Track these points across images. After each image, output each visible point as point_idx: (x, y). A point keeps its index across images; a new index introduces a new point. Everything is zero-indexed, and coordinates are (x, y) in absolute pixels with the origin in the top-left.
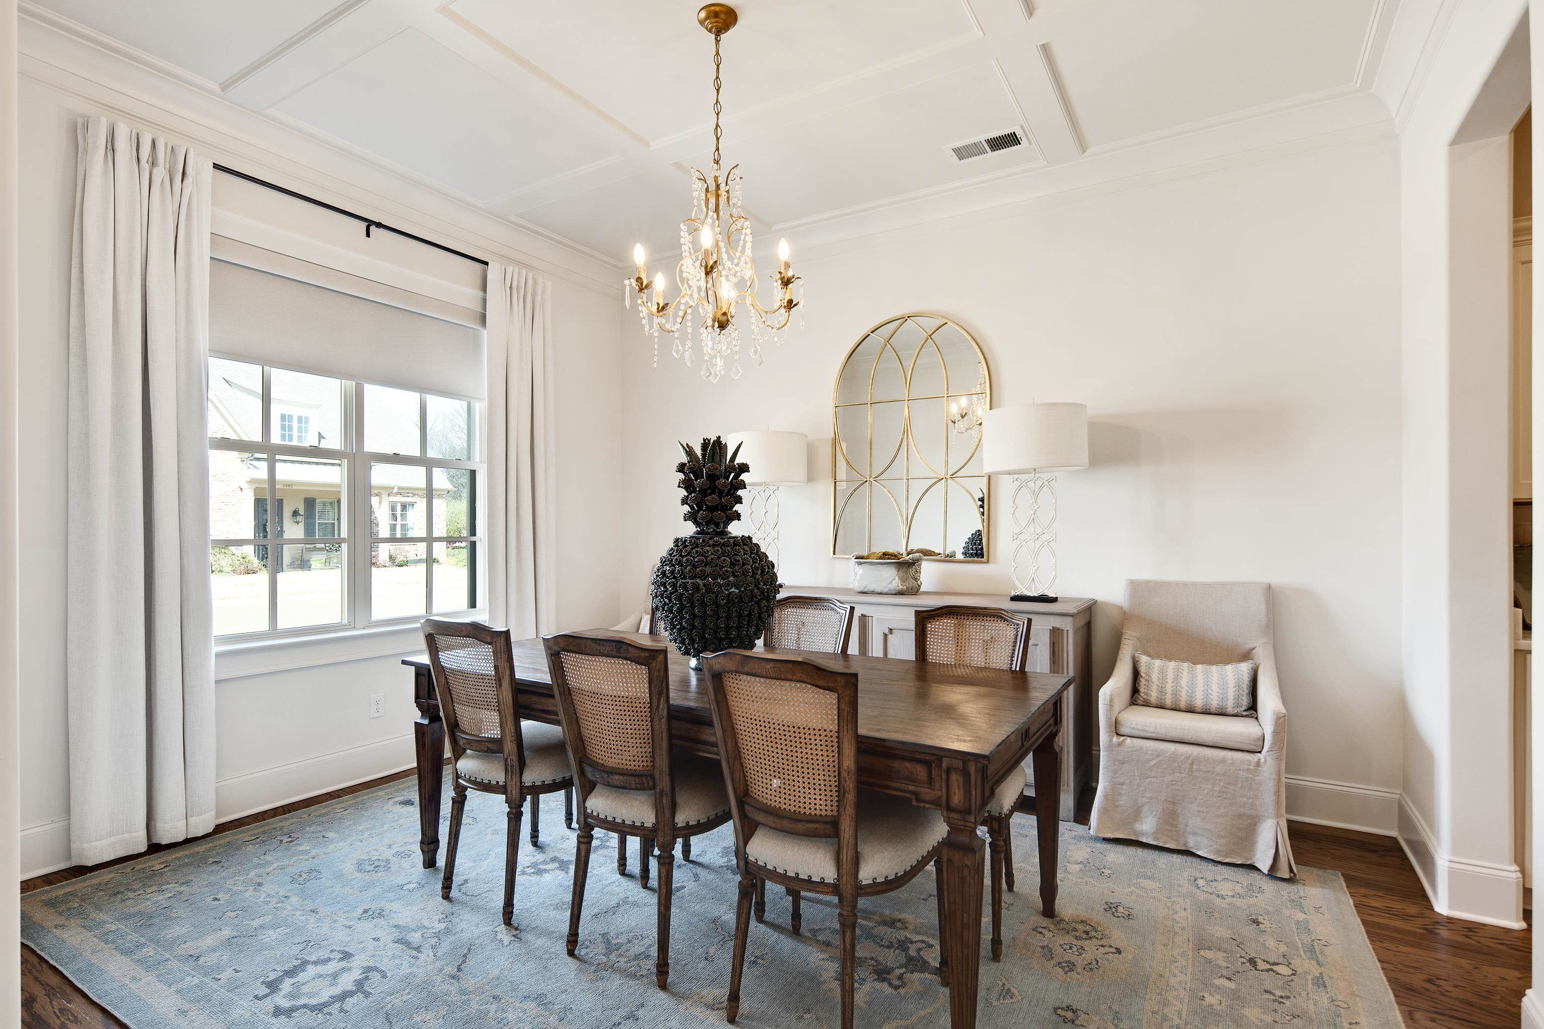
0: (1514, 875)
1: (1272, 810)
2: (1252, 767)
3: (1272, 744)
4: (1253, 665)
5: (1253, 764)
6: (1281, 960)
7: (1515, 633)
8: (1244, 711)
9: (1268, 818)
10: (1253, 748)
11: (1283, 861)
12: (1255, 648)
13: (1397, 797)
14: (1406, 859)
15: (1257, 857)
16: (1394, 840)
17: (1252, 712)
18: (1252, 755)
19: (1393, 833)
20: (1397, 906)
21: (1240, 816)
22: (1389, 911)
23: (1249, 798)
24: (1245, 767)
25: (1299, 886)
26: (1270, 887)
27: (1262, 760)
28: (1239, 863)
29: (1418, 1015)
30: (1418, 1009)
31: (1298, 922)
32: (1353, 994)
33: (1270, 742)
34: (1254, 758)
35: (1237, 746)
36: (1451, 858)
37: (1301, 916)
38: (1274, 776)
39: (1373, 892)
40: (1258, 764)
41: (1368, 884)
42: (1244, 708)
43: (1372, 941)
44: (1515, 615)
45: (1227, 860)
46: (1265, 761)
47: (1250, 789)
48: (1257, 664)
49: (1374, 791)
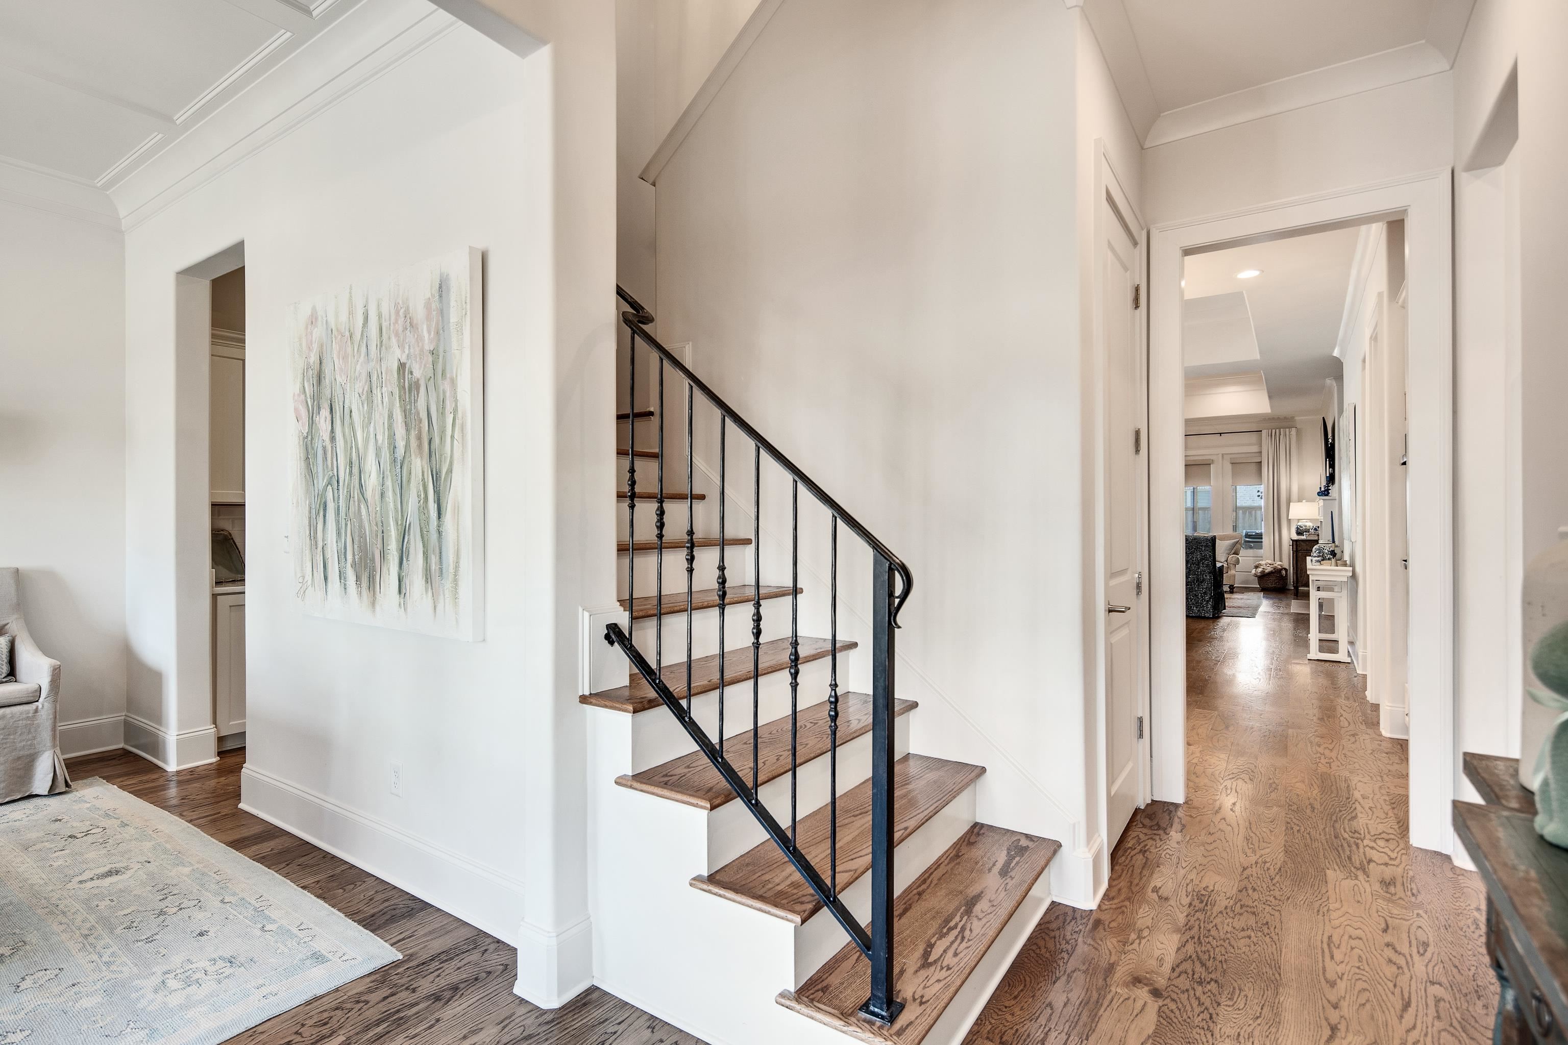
0: (213, 730)
1: (49, 744)
2: (30, 715)
3: (50, 691)
4: (10, 638)
5: (31, 712)
6: (91, 828)
7: (212, 585)
8: (4, 678)
9: (44, 751)
10: (32, 699)
11: (60, 779)
12: (8, 624)
13: (123, 718)
14: (136, 755)
15: (35, 786)
16: (123, 749)
17: (10, 677)
18: (30, 705)
19: (121, 746)
20: (145, 778)
21: (19, 758)
22: (141, 782)
23: (28, 740)
24: (24, 716)
25: (74, 793)
26: (54, 802)
27: (40, 706)
28: (18, 797)
29: (184, 814)
30: (183, 811)
31: (88, 809)
32: (146, 821)
33: (47, 690)
34: (34, 706)
35: (17, 701)
36: (177, 733)
37: (88, 805)
38: (51, 716)
39: (126, 778)
40: (36, 711)
41: (119, 776)
42: (4, 675)
43: (141, 798)
44: (212, 572)
45: (7, 800)
46: (43, 706)
47: (29, 732)
48: (14, 635)
49: (106, 719)
